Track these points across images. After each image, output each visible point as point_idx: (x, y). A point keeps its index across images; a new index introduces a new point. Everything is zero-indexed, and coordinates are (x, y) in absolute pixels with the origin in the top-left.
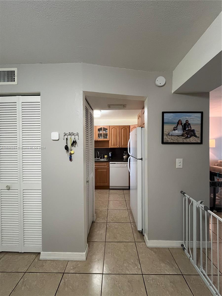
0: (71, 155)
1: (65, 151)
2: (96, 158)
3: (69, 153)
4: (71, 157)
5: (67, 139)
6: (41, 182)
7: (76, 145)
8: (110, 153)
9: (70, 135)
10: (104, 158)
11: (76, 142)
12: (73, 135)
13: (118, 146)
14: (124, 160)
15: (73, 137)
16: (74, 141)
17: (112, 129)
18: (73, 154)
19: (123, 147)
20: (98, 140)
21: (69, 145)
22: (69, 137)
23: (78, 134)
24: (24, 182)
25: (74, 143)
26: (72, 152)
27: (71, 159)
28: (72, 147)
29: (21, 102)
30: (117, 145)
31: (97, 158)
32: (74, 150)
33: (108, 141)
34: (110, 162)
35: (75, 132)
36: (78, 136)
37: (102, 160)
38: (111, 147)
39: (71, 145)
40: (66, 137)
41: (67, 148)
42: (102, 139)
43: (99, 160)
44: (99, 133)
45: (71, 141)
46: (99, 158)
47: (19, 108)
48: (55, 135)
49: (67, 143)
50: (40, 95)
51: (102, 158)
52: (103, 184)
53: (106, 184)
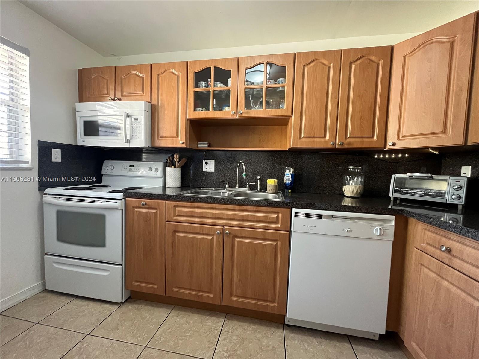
2: (235, 187)
10: (264, 188)
13: (327, 142)
14: (347, 202)
17: (304, 66)
19: (349, 144)
30: (325, 136)
31: (239, 187)
33: (286, 119)
34: (295, 210)
37: (258, 195)
38: (299, 145)
42: (259, 111)
43: (247, 195)
46: (246, 187)
51: (259, 188)
52: (243, 302)
53: (272, 306)
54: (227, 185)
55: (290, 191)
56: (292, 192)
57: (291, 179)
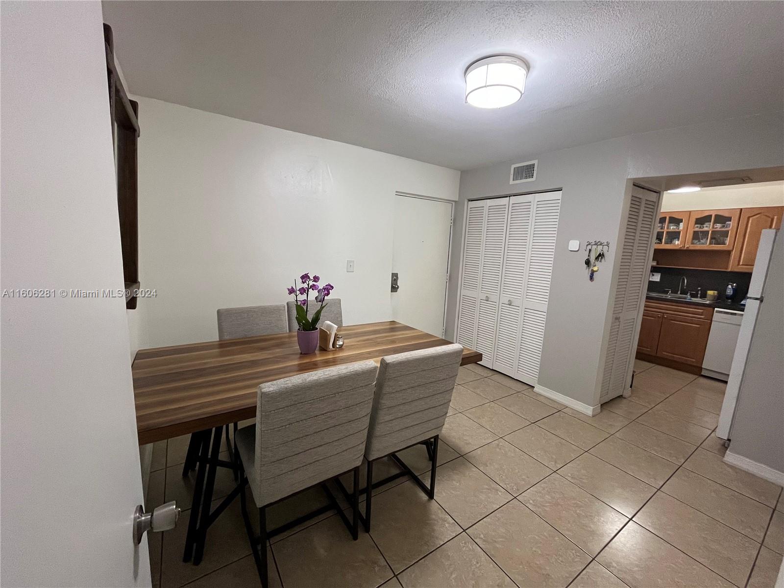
0: (593, 272)
1: (585, 266)
2: (677, 293)
3: (590, 270)
4: (593, 275)
5: (590, 250)
6: (547, 303)
7: (603, 260)
8: (730, 286)
9: (596, 244)
10: (704, 296)
11: (603, 255)
12: (601, 245)
15: (600, 247)
16: (600, 253)
17: (748, 218)
18: (596, 271)
20: (690, 248)
21: (592, 259)
22: (595, 247)
23: (608, 245)
24: (527, 299)
25: (600, 256)
26: (595, 269)
27: (592, 278)
28: (596, 262)
29: (536, 201)
31: (681, 294)
32: (597, 267)
33: (728, 253)
34: (716, 309)
35: (604, 241)
36: (608, 246)
37: (697, 300)
39: (594, 259)
40: (589, 247)
41: (588, 263)
42: (705, 245)
44: (697, 229)
45: (596, 253)
46: (687, 295)
47: (533, 208)
48: (574, 245)
49: (589, 256)
50: (561, 190)
51: (699, 295)
52: (680, 358)
53: (692, 361)
54: (670, 292)
55: (730, 301)
56: (732, 302)
57: (732, 292)
